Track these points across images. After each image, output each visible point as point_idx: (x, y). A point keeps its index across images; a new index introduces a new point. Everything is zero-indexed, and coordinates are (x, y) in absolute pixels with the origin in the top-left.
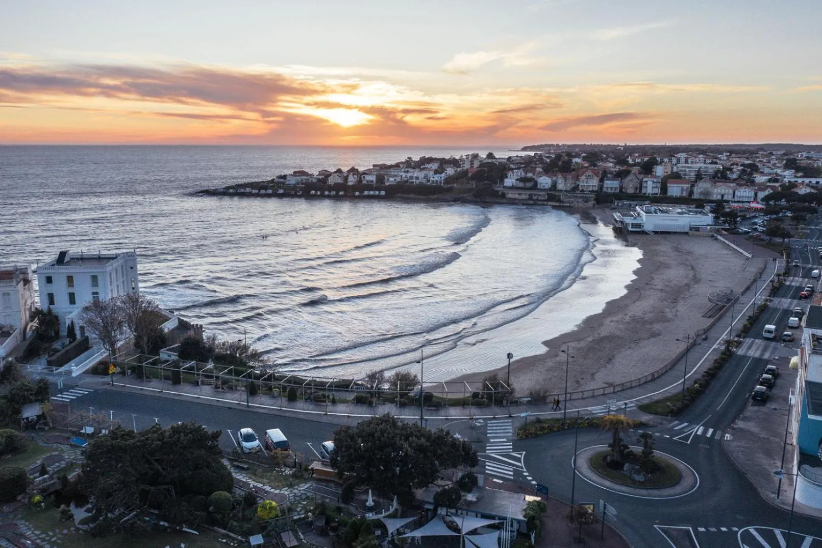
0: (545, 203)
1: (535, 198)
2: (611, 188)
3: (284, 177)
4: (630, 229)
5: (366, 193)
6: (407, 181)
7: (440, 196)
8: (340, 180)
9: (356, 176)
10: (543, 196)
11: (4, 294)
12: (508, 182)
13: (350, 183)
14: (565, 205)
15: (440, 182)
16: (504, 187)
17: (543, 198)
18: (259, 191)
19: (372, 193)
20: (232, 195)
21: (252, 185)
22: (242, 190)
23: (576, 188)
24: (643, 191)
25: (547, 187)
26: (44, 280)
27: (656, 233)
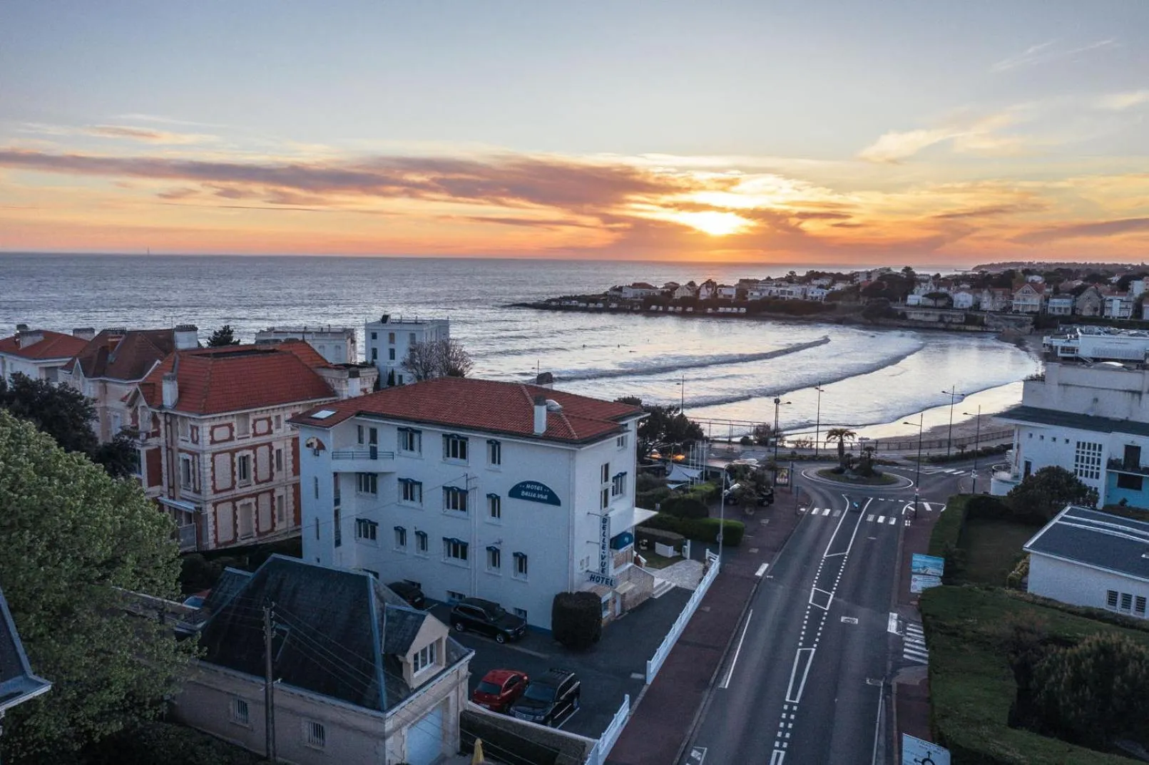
0: (962, 327)
1: (947, 320)
2: (1060, 309)
3: (620, 289)
5: (721, 310)
6: (776, 298)
7: (818, 315)
8: (689, 294)
9: (710, 289)
10: (958, 318)
11: (336, 347)
12: (912, 299)
13: (702, 298)
14: (989, 329)
15: (821, 300)
16: (908, 306)
17: (959, 321)
18: (588, 304)
19: (729, 310)
20: (555, 309)
21: (582, 299)
22: (567, 303)
23: (1007, 308)
24: (1106, 313)
25: (966, 306)
26: (370, 336)
27: (1093, 359)
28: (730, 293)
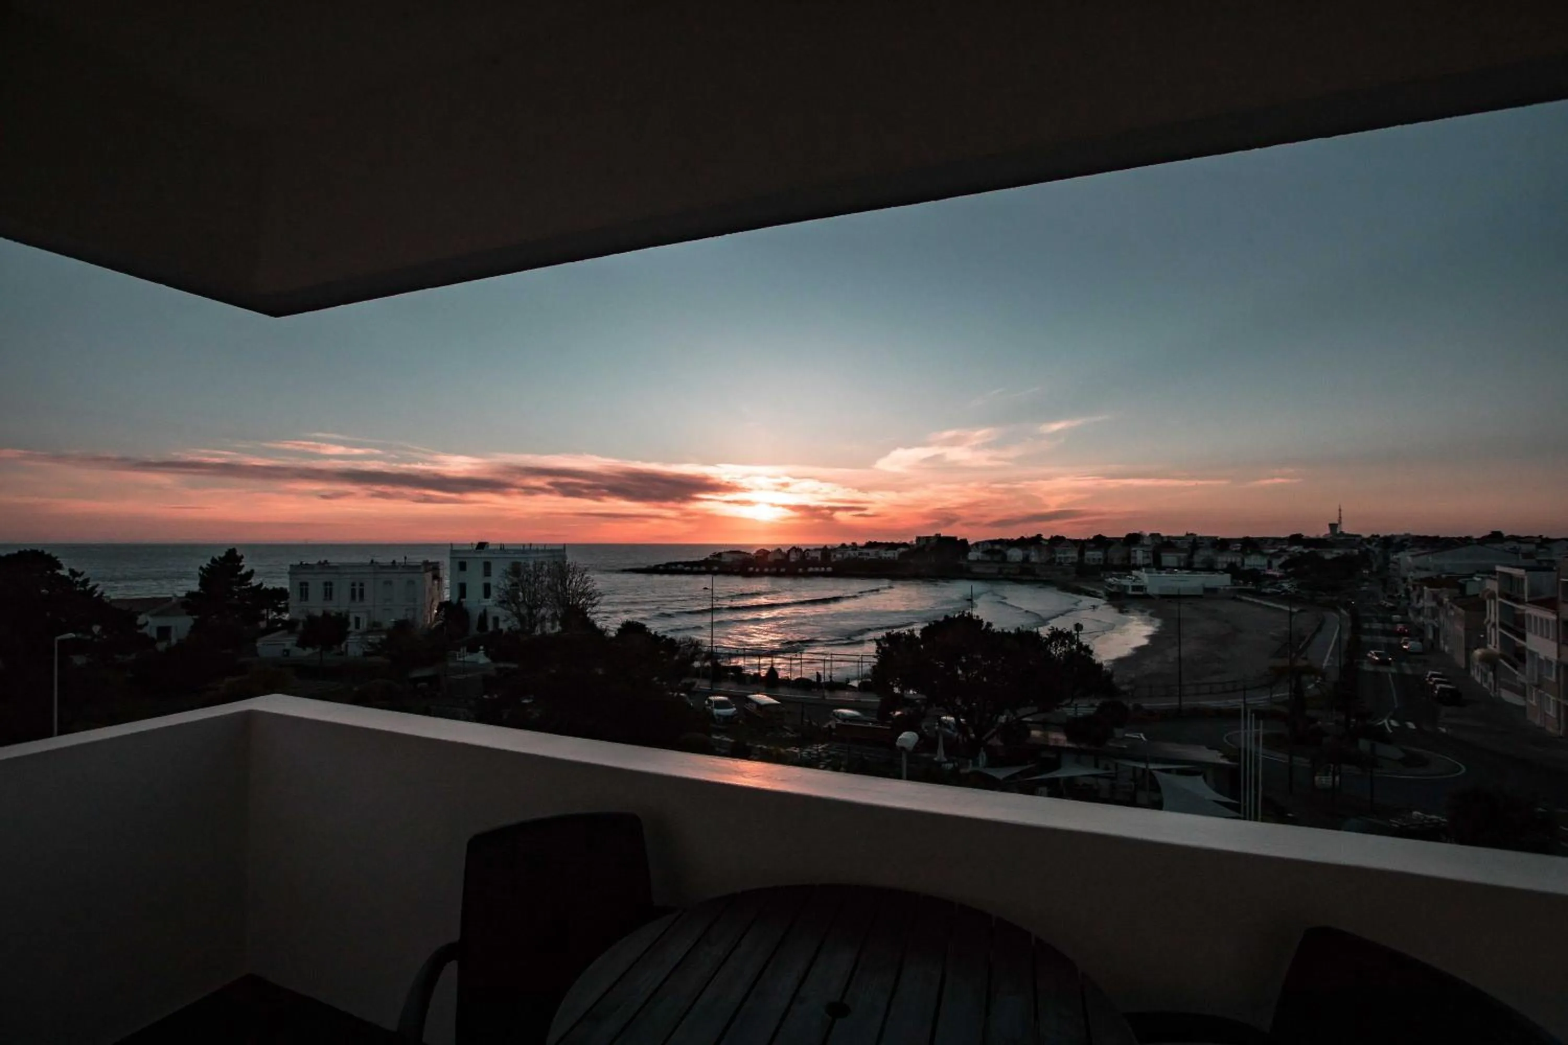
1: (1007, 572)
3: (720, 555)
4: (1130, 592)
5: (811, 569)
8: (780, 559)
9: (798, 554)
10: (1013, 571)
11: (409, 582)
13: (792, 560)
16: (969, 561)
17: (1015, 572)
19: (817, 569)
21: (686, 564)
22: (673, 567)
23: (1051, 561)
24: (1137, 562)
25: (1019, 560)
26: (457, 567)
27: (1163, 597)
28: (816, 556)
